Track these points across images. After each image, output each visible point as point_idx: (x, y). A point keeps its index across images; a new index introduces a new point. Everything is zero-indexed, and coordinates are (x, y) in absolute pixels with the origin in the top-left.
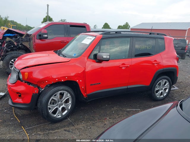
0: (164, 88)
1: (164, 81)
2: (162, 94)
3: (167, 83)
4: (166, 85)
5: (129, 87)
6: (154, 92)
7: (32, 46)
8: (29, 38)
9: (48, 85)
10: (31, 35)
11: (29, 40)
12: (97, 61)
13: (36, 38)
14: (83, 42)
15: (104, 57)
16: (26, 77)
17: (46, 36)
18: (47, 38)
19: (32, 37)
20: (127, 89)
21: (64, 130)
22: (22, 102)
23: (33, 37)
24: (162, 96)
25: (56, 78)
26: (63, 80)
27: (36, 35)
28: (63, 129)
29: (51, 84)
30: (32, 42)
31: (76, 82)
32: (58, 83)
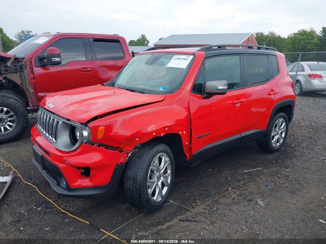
0: (280, 132)
1: (281, 120)
2: (278, 141)
3: (284, 123)
4: (282, 127)
5: (244, 134)
6: (270, 139)
7: (27, 81)
8: (21, 66)
9: (139, 146)
10: (23, 59)
11: (21, 69)
12: (204, 96)
13: (34, 64)
14: (169, 65)
15: (219, 88)
16: (100, 136)
17: (57, 59)
18: (59, 63)
19: (25, 63)
20: (242, 138)
21: (180, 220)
22: (91, 184)
23: (28, 63)
24: (278, 144)
25: (153, 132)
26: (162, 134)
27: (34, 58)
28: (176, 220)
29: (144, 143)
30: (25, 72)
31: (179, 135)
32: (155, 140)
